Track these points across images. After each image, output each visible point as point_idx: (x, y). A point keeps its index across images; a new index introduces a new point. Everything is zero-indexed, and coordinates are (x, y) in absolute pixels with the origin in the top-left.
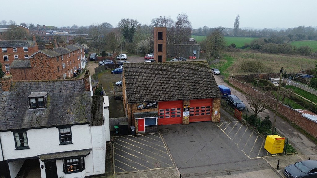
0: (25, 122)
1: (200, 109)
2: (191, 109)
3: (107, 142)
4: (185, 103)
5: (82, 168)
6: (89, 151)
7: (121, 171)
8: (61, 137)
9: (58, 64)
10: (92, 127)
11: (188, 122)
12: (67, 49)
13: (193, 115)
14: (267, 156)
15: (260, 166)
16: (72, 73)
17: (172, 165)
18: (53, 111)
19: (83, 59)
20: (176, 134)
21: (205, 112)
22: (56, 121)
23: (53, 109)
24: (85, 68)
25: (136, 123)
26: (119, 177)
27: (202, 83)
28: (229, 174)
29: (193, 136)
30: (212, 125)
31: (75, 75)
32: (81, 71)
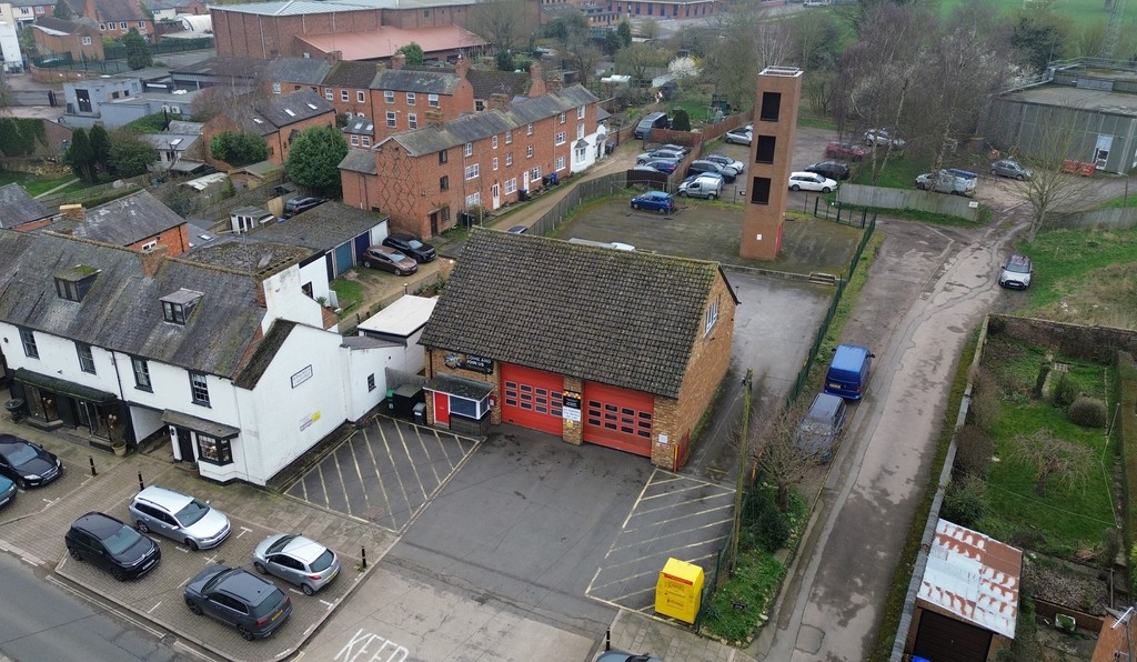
0: (147, 344)
1: (619, 414)
2: (592, 403)
3: (347, 422)
4: (567, 384)
5: (227, 458)
6: (235, 433)
7: (298, 492)
8: (194, 389)
9: (444, 170)
10: (238, 389)
11: (577, 438)
12: (508, 118)
13: (598, 423)
14: (638, 611)
15: (580, 623)
16: (511, 189)
17: (399, 527)
18: (192, 337)
19: (587, 139)
20: (512, 459)
21: (635, 426)
22: (186, 358)
23: (195, 331)
24: (591, 167)
25: (428, 398)
26: (285, 504)
27: (647, 336)
28: (482, 601)
29: (539, 482)
30: (638, 470)
31: (522, 195)
32: (557, 183)
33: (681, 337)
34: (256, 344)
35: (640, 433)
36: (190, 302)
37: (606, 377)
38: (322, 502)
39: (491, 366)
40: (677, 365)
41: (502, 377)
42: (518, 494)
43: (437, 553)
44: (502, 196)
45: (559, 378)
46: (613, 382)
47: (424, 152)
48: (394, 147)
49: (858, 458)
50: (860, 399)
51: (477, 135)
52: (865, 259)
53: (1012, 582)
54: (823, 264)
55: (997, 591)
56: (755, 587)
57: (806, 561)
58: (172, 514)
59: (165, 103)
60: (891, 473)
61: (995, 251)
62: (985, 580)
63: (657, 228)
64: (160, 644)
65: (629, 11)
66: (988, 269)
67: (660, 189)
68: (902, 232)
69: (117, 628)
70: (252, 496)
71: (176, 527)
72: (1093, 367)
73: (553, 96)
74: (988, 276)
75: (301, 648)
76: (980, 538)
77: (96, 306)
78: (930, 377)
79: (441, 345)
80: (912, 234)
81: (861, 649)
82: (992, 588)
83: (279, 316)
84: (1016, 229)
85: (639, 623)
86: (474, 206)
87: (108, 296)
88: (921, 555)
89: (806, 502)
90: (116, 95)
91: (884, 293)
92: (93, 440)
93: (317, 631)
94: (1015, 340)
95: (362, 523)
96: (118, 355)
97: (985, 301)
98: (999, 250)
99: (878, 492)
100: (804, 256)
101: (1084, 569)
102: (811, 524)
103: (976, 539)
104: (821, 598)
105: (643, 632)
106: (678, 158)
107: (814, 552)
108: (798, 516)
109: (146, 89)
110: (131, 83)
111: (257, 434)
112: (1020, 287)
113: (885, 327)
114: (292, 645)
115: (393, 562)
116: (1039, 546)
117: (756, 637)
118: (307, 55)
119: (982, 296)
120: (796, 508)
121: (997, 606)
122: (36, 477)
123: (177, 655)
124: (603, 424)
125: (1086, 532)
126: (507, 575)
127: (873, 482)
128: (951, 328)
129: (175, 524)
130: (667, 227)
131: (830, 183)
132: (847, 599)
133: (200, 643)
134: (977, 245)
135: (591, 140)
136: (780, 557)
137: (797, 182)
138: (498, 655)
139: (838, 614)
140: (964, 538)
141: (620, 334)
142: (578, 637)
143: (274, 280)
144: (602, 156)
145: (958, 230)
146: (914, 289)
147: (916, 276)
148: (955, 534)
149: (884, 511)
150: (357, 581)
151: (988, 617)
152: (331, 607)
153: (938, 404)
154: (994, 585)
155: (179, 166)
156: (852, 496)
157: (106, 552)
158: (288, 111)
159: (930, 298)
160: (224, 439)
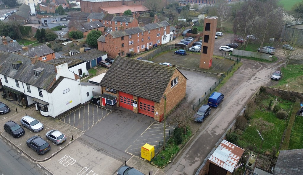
0: (30, 81)
1: (147, 106)
2: (140, 103)
3: (80, 104)
4: (134, 97)
5: (47, 110)
6: (48, 104)
7: (63, 120)
8: (39, 92)
9: (123, 42)
10: (49, 93)
11: (136, 112)
12: (143, 29)
13: (142, 108)
14: (137, 157)
15: (121, 158)
16: (143, 48)
17: (84, 130)
18: (40, 79)
19: (166, 35)
20: (119, 116)
21: (151, 110)
22: (37, 84)
23: (41, 78)
24: (168, 43)
25: (100, 99)
26: (59, 123)
27: (155, 86)
28: (99, 151)
29: (124, 122)
30: (150, 121)
31: (146, 49)
32: (157, 47)
33: (163, 86)
34: (54, 82)
35: (152, 111)
36: (40, 71)
37: (142, 96)
38: (68, 123)
39: (116, 92)
40: (161, 94)
41: (119, 95)
42: (117, 125)
43: (92, 138)
44: (140, 49)
45: (132, 96)
46: (144, 97)
47: (117, 37)
48: (109, 35)
49: (210, 123)
50: (217, 107)
51: (133, 33)
52: (234, 70)
53: (238, 158)
54: (222, 71)
55: (233, 160)
56: (170, 153)
57: (186, 148)
58: (29, 123)
59: (63, 24)
60: (218, 127)
61: (274, 70)
62: (230, 157)
63: (179, 59)
64: (18, 154)
65: (194, 2)
66: (269, 74)
67: (183, 49)
68: (248, 63)
69: (10, 149)
70: (52, 120)
71: (29, 126)
72: (289, 103)
73: (157, 24)
74: (268, 76)
75: (50, 158)
76: (234, 145)
77: (20, 71)
78: (240, 102)
79: (104, 86)
80: (250, 64)
81: (193, 172)
82: (231, 159)
83: (61, 75)
84: (283, 64)
85: (136, 160)
86: (131, 51)
87: (24, 69)
88: (214, 148)
89: (192, 133)
90: (54, 21)
91: (236, 79)
92: (19, 104)
93: (56, 154)
94: (268, 94)
95: (76, 129)
96: (24, 83)
97: (265, 83)
98: (275, 69)
99: (213, 132)
100: (217, 68)
101: (266, 157)
102: (191, 138)
103: (232, 145)
104: (187, 158)
105: (136, 162)
106: (191, 41)
107: (189, 146)
108: (188, 136)
109: (61, 20)
110: (58, 19)
111: (53, 105)
112: (276, 80)
113: (232, 88)
114: (49, 157)
115: (80, 139)
116: (255, 150)
117: (166, 166)
118: (102, 12)
119: (264, 82)
120: (188, 134)
121: (231, 164)
122: (3, 112)
123: (21, 157)
124: (143, 109)
125: (269, 147)
126: (107, 145)
127: (212, 129)
128: (252, 90)
129: (29, 125)
130: (183, 59)
131: (232, 49)
132: (194, 159)
133: (27, 154)
134: (269, 68)
135: (168, 36)
136: (179, 147)
137: (222, 49)
138: (98, 164)
139: (190, 162)
140: (229, 145)
141: (148, 85)
142: (119, 161)
143: (60, 66)
144: (171, 40)
145: (265, 63)
146: (245, 79)
147: (247, 75)
148: (227, 144)
149: (212, 137)
150: (70, 143)
151: (227, 166)
152: (61, 148)
153: (239, 110)
154: (232, 158)
155: (62, 39)
156: (205, 132)
157: (11, 131)
158: (91, 26)
159: (249, 81)
160: (46, 105)
